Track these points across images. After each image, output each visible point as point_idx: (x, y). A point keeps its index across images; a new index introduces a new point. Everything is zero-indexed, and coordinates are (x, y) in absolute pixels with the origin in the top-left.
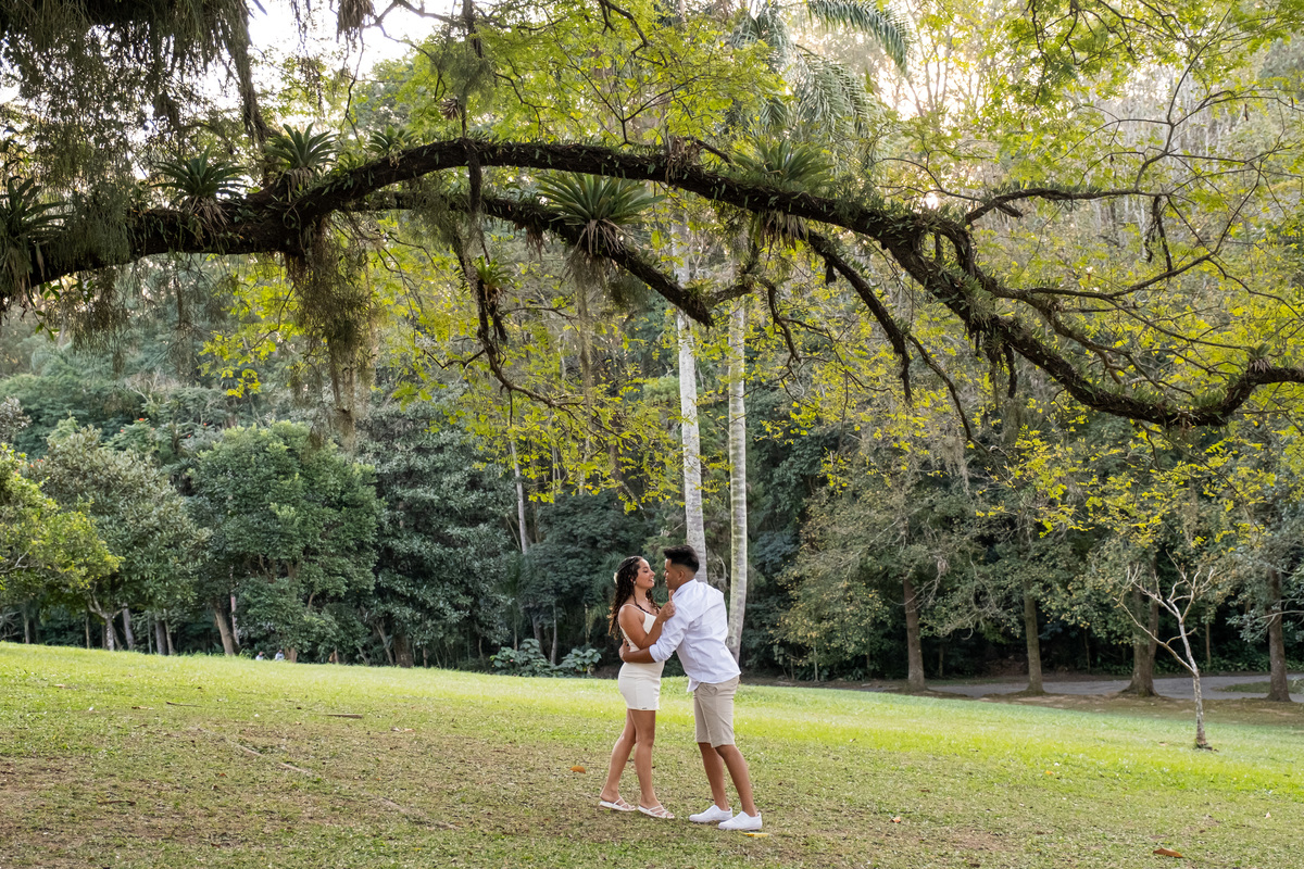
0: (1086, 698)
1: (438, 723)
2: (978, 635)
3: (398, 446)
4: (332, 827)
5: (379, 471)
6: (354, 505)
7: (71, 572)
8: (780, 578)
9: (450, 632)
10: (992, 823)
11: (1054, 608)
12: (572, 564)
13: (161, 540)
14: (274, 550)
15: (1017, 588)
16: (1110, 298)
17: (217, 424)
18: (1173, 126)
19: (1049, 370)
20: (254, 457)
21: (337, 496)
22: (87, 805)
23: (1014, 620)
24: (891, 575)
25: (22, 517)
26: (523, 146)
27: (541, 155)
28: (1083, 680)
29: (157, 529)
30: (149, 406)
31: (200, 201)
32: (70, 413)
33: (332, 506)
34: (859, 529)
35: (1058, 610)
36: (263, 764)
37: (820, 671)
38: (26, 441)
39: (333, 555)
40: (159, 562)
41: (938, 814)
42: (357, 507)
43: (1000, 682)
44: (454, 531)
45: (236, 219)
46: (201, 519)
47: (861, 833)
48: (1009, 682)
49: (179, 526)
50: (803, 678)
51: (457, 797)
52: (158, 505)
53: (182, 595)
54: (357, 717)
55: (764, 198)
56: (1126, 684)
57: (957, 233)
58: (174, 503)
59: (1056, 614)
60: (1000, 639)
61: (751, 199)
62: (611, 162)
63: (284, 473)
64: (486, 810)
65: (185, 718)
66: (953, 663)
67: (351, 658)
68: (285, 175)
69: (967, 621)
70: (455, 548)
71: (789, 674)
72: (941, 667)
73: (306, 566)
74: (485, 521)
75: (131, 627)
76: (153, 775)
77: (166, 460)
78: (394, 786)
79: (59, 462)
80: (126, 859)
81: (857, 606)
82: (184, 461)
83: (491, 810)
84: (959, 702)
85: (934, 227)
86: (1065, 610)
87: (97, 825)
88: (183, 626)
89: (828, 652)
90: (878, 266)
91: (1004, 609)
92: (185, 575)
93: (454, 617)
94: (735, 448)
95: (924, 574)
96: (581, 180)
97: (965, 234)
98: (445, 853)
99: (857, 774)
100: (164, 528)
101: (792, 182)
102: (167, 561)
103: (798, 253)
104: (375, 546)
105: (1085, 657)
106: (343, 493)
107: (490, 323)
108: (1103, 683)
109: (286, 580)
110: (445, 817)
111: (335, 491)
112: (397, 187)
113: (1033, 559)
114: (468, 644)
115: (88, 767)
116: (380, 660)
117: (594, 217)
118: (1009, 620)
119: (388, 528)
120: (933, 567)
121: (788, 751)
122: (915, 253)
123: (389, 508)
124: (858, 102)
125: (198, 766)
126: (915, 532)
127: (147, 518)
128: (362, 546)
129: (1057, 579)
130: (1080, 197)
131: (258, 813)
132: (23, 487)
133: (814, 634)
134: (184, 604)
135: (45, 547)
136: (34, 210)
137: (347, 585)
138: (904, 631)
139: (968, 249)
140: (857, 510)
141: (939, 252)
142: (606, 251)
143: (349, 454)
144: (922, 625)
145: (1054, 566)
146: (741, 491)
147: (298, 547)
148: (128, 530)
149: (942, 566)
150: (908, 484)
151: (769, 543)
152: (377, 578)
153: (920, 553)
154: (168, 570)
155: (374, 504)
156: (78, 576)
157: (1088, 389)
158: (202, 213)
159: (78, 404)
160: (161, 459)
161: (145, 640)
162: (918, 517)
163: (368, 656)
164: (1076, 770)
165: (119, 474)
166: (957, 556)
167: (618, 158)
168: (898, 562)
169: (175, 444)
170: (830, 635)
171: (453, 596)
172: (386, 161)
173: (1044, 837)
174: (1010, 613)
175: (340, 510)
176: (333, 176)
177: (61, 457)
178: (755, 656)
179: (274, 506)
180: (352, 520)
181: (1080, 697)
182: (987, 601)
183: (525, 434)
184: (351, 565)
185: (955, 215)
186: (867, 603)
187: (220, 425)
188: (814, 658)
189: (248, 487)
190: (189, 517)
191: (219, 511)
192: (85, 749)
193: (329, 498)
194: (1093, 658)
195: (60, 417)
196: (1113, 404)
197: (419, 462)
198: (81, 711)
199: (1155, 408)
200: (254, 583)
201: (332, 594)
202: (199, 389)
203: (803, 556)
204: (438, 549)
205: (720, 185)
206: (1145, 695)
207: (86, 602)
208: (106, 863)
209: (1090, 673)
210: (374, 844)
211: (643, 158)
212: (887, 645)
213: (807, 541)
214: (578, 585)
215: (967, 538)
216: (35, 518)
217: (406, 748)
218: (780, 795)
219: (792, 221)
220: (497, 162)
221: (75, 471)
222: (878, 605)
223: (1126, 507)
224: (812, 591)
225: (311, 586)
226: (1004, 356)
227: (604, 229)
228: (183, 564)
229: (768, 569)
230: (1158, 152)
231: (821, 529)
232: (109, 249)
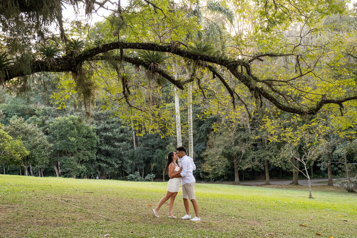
0: (281, 185)
1: (113, 194)
2: (253, 169)
3: (102, 122)
4: (85, 222)
5: (97, 128)
6: (90, 137)
7: (16, 155)
8: (202, 155)
9: (116, 170)
10: (257, 218)
12: (148, 152)
13: (40, 147)
14: (70, 149)
15: (263, 157)
16: (286, 82)
17: (54, 116)
18: (302, 38)
19: (271, 100)
20: (64, 125)
21: (86, 135)
22: (21, 217)
23: (262, 165)
24: (230, 154)
25: (3, 141)
26: (134, 43)
27: (139, 46)
28: (280, 181)
29: (39, 144)
30: (37, 112)
31: (50, 58)
32: (16, 114)
33: (85, 138)
34: (222, 142)
35: (273, 163)
36: (67, 205)
37: (212, 179)
38: (4, 121)
39: (85, 150)
40: (39, 153)
41: (243, 216)
43: (259, 182)
44: (117, 144)
45: (59, 63)
46: (50, 141)
47: (223, 221)
48: (261, 181)
49: (45, 143)
50: (208, 181)
51: (118, 213)
52: (39, 138)
53: (45, 161)
54: (92, 193)
55: (197, 57)
56: (291, 182)
57: (246, 65)
58: (43, 137)
60: (259, 170)
61: (193, 57)
62: (157, 48)
63: (72, 129)
64: (126, 216)
65: (46, 193)
66: (246, 177)
67: (90, 177)
68: (72, 51)
69: (250, 166)
70: (117, 148)
71: (204, 180)
72: (243, 178)
73: (78, 153)
74: (125, 141)
75: (32, 170)
76: (38, 208)
77: (41, 126)
78: (102, 211)
79: (13, 127)
80: (31, 231)
81: (221, 162)
82: (46, 126)
83: (127, 216)
84: (248, 187)
85: (241, 64)
86: (275, 163)
87: (23, 222)
88: (46, 169)
89: (214, 174)
90: (226, 74)
91: (260, 163)
92: (46, 156)
93: (117, 166)
94: (190, 122)
95: (239, 154)
96: (149, 52)
97: (249, 66)
98: (115, 228)
99: (222, 206)
101: (204, 52)
102: (41, 152)
103: (206, 71)
104: (96, 148)
105: (280, 175)
106: (87, 134)
107: (126, 89)
108: (285, 182)
109: (73, 157)
110: (115, 218)
111: (85, 134)
112: (101, 54)
113: (267, 150)
114: (120, 173)
115: (21, 206)
117: (153, 62)
119: (99, 143)
120: (241, 152)
121: (204, 200)
122: (236, 71)
123: (100, 138)
124: (220, 32)
125: (50, 206)
126: (236, 143)
127: (36, 141)
128: (93, 148)
129: (273, 155)
130: (278, 56)
131: (66, 218)
132: (3, 133)
133: (211, 170)
134: (46, 164)
135: (9, 149)
136: (6, 61)
137: (89, 158)
138: (234, 168)
139: (250, 70)
140: (221, 137)
141: (242, 70)
142: (155, 71)
143: (89, 124)
144: (238, 167)
145: (272, 151)
146: (191, 133)
147: (76, 148)
148: (31, 144)
149: (243, 152)
150: (234, 131)
151: (199, 146)
152: (97, 156)
153: (238, 148)
154: (42, 155)
155: (96, 137)
156: (18, 156)
157: (281, 105)
158: (50, 61)
159: (18, 112)
160: (40, 126)
161: (36, 173)
162: (237, 139)
163: (94, 177)
164: (279, 204)
165: (29, 130)
166: (247, 149)
167: (159, 46)
168: (232, 151)
169: (43, 122)
170: (215, 170)
171: (116, 161)
172: (98, 47)
173: (271, 222)
174: (261, 164)
175: (87, 139)
176: (84, 52)
177: (13, 125)
179: (69, 138)
180: (90, 141)
181: (279, 185)
182: (255, 161)
183: (135, 118)
184: (90, 153)
185: (246, 61)
186: (224, 161)
187: (55, 117)
188: (211, 176)
189: (63, 133)
190: (47, 141)
191: (55, 139)
192: (20, 202)
193: (84, 136)
194: (283, 175)
195: (13, 115)
196: (287, 109)
197: (107, 126)
198: (19, 192)
199: (298, 110)
200: (64, 158)
201: (85, 160)
202: (50, 107)
203: (207, 149)
204: (112, 149)
205: (185, 53)
206: (296, 185)
207: (20, 163)
208: (26, 232)
209: (282, 179)
210: (97, 226)
211: (165, 46)
212: (229, 172)
213: (208, 145)
214: (149, 157)
215: (250, 144)
216: (6, 141)
217: (105, 200)
218: (202, 212)
219: (204, 63)
220: (127, 48)
221: (17, 129)
222: (227, 162)
223: (291, 136)
224: (210, 158)
225: (79, 159)
226: (259, 97)
227: (155, 65)
228: (46, 153)
229: (199, 153)
230: (298, 44)
231: (212, 142)
232: (26, 71)
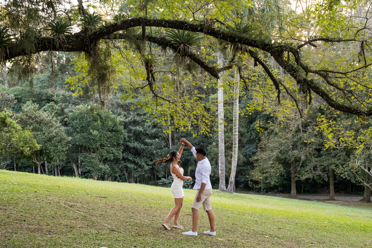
0: (348, 202)
1: (131, 201)
2: (314, 180)
3: (131, 113)
4: (85, 231)
5: (125, 121)
6: (116, 131)
7: (25, 149)
8: (251, 160)
9: (147, 173)
10: (297, 239)
11: (339, 172)
12: (185, 153)
13: (56, 140)
14: (91, 145)
15: (327, 165)
16: (345, 74)
17: (75, 104)
18: (367, 19)
19: (322, 96)
20: (86, 115)
21: (111, 128)
22: (11, 220)
23: (326, 176)
24: (287, 160)
25: (10, 131)
26: (159, 20)
27: (165, 23)
28: (349, 196)
29: (55, 137)
30: (55, 98)
31: (59, 35)
32: (30, 99)
33: (110, 131)
34: (276, 145)
35: (340, 173)
36: (70, 210)
37: (263, 190)
38: (17, 108)
39: (109, 147)
40: (55, 147)
41: (280, 236)
42: (117, 132)
43: (321, 196)
44: (148, 141)
45: (70, 41)
46: (69, 134)
47: (254, 241)
48: (324, 196)
49: (62, 136)
50: (258, 192)
51: (128, 224)
52: (55, 129)
53: (62, 158)
54: (105, 198)
55: (234, 39)
56: (362, 198)
58: (61, 128)
59: (339, 174)
60: (321, 182)
61: (230, 39)
62: (186, 26)
63: (95, 120)
64: (136, 228)
65: (50, 196)
66: (306, 189)
67: (115, 179)
68: (86, 28)
69: (311, 176)
70: (148, 146)
71: (253, 190)
72: (302, 190)
73: (101, 150)
74: (158, 138)
75: (47, 167)
76: (35, 212)
77: (60, 115)
78: (109, 219)
79: (25, 114)
80: (16, 237)
81: (275, 170)
82: (65, 116)
83: (137, 228)
84: (305, 201)
85: (287, 50)
86: (342, 173)
87: (11, 226)
88: (63, 168)
89: (265, 183)
91: (323, 172)
92: (63, 151)
93: (147, 168)
94: (235, 118)
95: (297, 160)
96: (179, 31)
97: (297, 52)
98: (117, 240)
99: (259, 222)
100: (57, 136)
101: (243, 34)
102: (57, 147)
104: (123, 145)
105: (349, 189)
106: (113, 127)
107: (150, 75)
108: (355, 197)
109: (94, 154)
110: (122, 229)
111: (111, 127)
112: (121, 32)
113: (333, 156)
114: (152, 176)
115: (15, 209)
116: (124, 181)
117: (182, 43)
118: (324, 176)
119: (127, 139)
120: (300, 158)
121: (239, 214)
122: (281, 58)
123: (128, 133)
124: (279, 8)
125: (50, 211)
126: (295, 147)
127: (52, 133)
128: (119, 145)
129: (340, 163)
130: (336, 41)
131: (64, 225)
132: (11, 122)
133: (261, 178)
134: (63, 160)
135: (17, 141)
136: (6, 37)
137: (113, 156)
138: (290, 178)
139: (298, 57)
140: (276, 139)
141: (288, 57)
142: (186, 54)
143: (115, 115)
144: (296, 176)
145: (340, 159)
146: (236, 131)
147: (98, 144)
148: (46, 136)
149: (303, 158)
150: (293, 131)
151: (248, 148)
152: (123, 154)
153: (296, 153)
154: (58, 150)
155: (123, 131)
156: (27, 150)
157: (333, 103)
158: (59, 39)
159: (34, 96)
160: (58, 114)
161: (52, 171)
162: (296, 142)
163: (120, 179)
164: (332, 224)
165: (43, 119)
166: (308, 154)
167: (189, 25)
168: (289, 156)
169: (62, 110)
170: (266, 178)
171: (147, 161)
172: (116, 24)
173: (313, 244)
174: (324, 174)
175: (112, 133)
176: (100, 28)
177: (26, 113)
178: (243, 184)
179: (91, 131)
180: (116, 136)
181: (346, 201)
182: (317, 169)
183: (163, 111)
184: (115, 150)
185: (295, 46)
186: (278, 169)
187: (77, 105)
188: (261, 185)
189: (84, 125)
190: (65, 133)
191: (74, 132)
192: (16, 204)
193: (109, 129)
194: (352, 189)
195: (27, 101)
196: (341, 108)
197: (138, 119)
198: (18, 192)
199: (354, 110)
200: (84, 155)
201: (109, 159)
202: (70, 93)
203: (258, 153)
204: (142, 146)
205: (220, 34)
206: (367, 202)
207: (32, 159)
208: (9, 238)
209: (351, 194)
210: (96, 236)
211: (196, 25)
212: (285, 182)
213: (260, 148)
214: (187, 159)
215: (311, 149)
216: (14, 132)
217: (116, 208)
218: (231, 228)
219: (244, 46)
220: (151, 25)
221: (30, 117)
222: (282, 169)
223: (351, 141)
224: (261, 164)
225: (102, 156)
226: (308, 91)
227: (186, 47)
228: (63, 148)
229: (248, 157)
230: (363, 27)
231: (265, 144)
232: (28, 49)
